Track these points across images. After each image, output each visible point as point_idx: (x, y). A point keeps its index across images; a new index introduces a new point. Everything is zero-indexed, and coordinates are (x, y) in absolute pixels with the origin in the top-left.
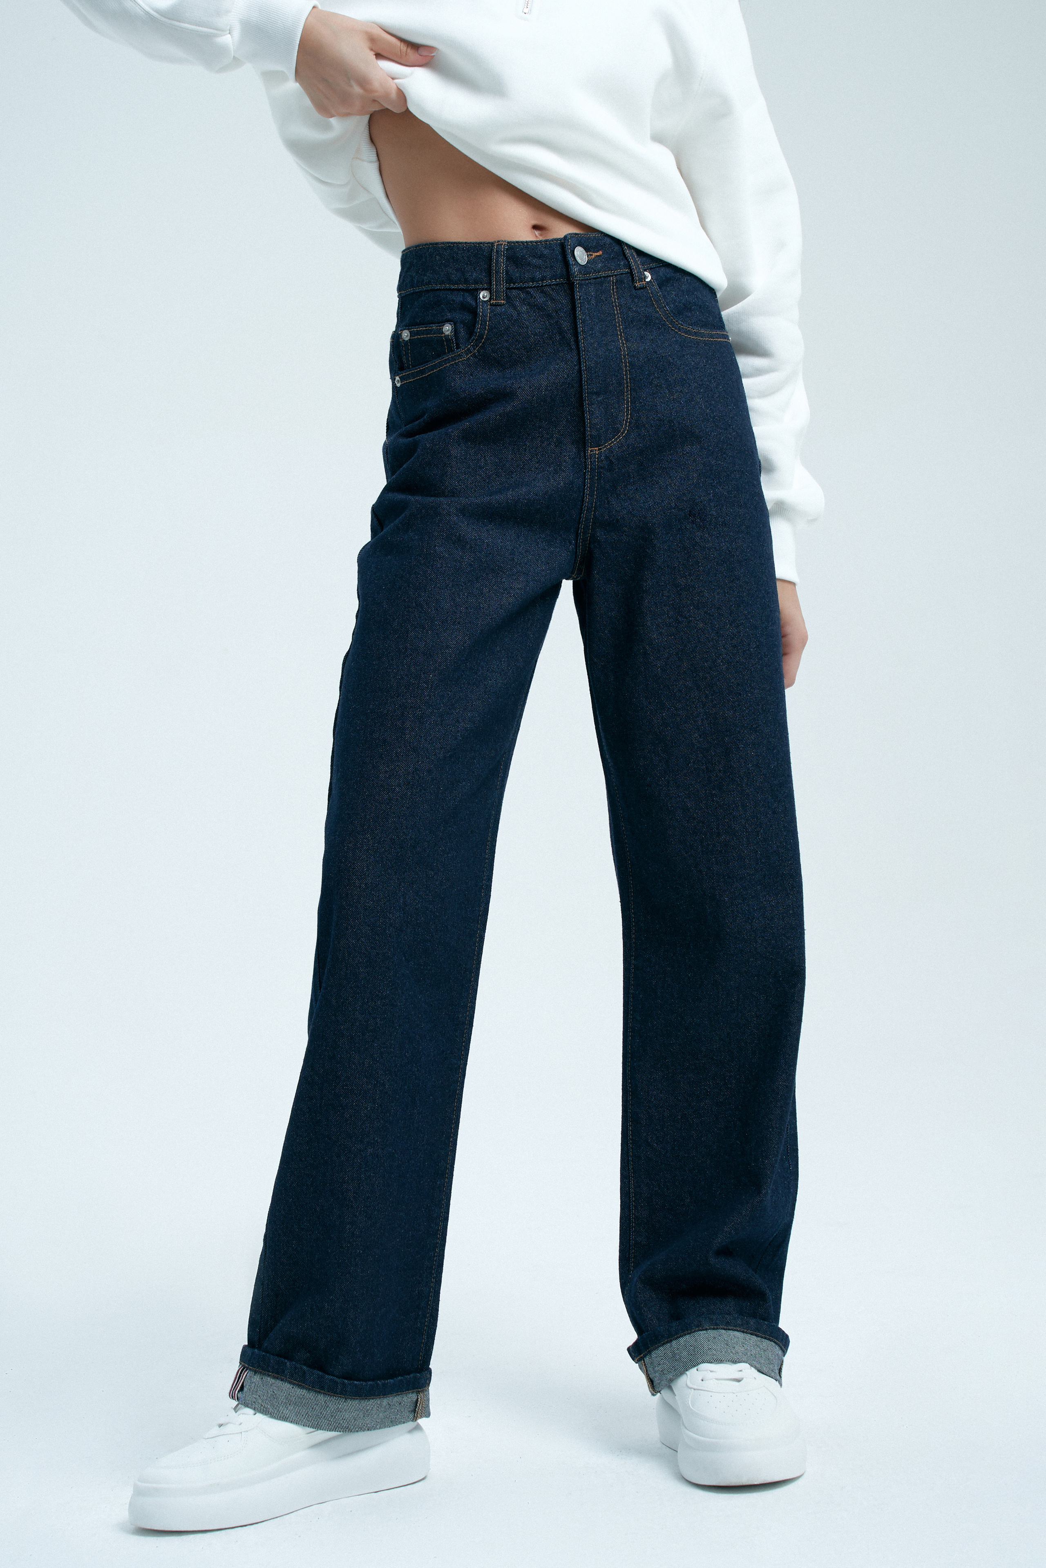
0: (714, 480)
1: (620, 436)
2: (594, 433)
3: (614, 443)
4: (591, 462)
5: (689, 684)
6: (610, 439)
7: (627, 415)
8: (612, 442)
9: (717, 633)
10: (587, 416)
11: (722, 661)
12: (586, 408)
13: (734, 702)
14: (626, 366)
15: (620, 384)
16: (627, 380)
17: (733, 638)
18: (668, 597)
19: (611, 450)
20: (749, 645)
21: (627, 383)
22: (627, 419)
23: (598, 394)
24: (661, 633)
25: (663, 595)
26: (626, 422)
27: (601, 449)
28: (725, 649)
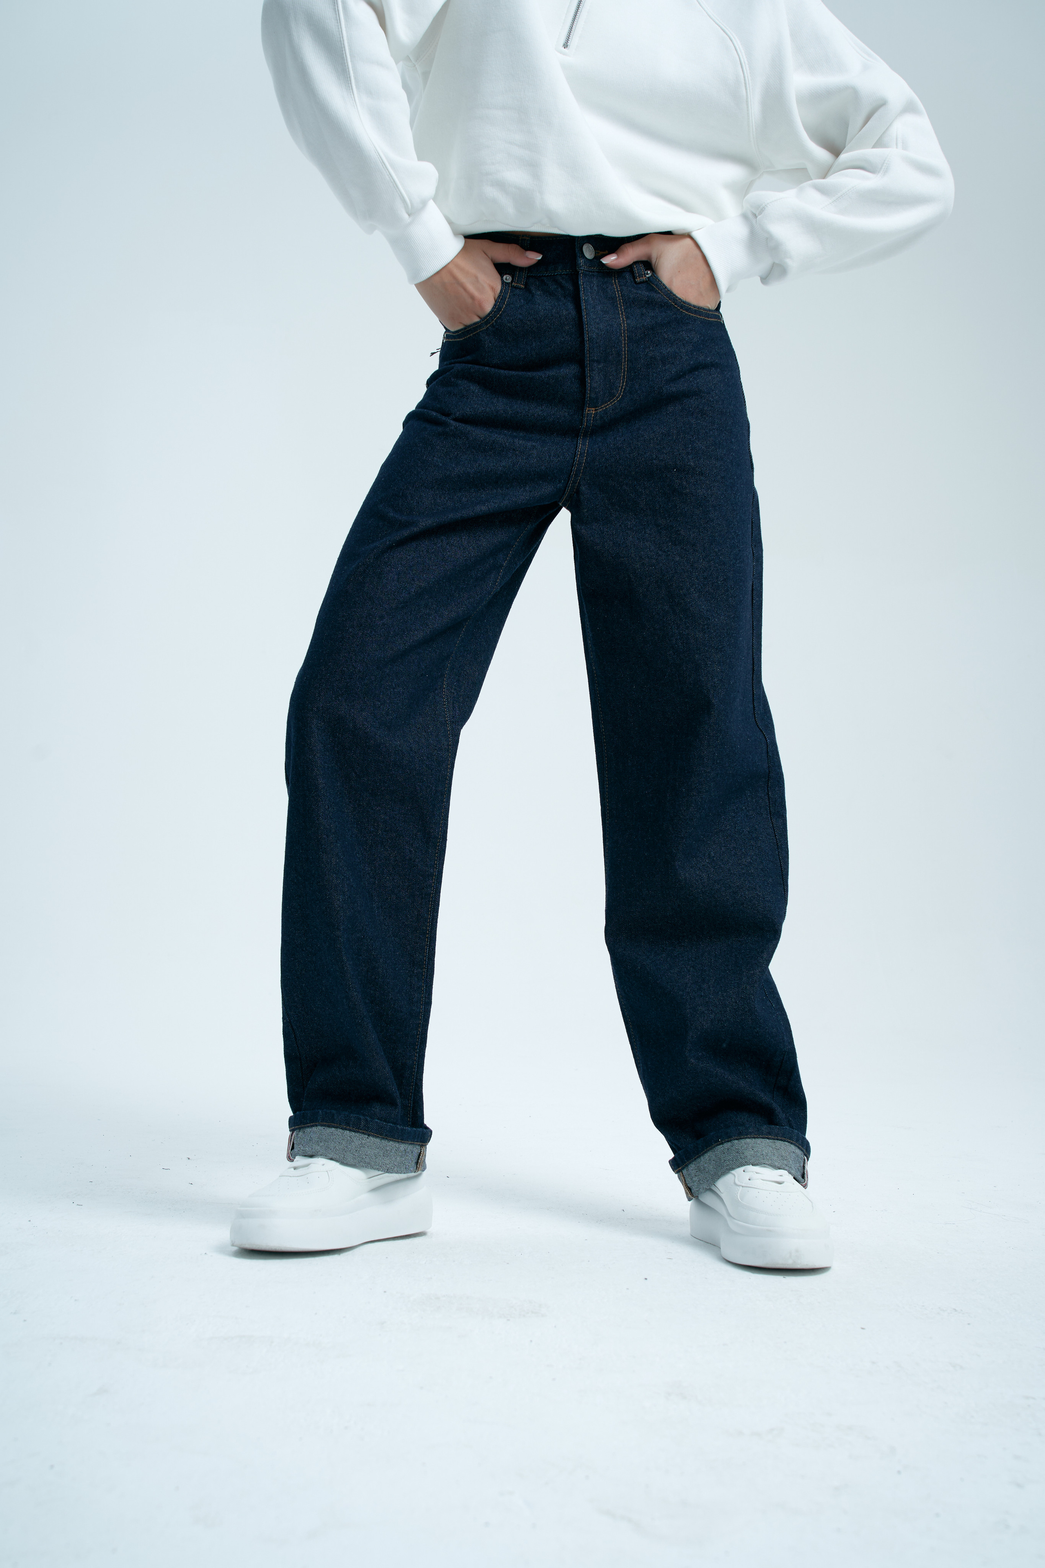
0: (693, 436)
1: (615, 400)
2: (593, 396)
3: (609, 405)
4: (587, 420)
6: (606, 402)
7: (623, 382)
8: (608, 405)
9: (692, 566)
10: (588, 380)
11: (695, 590)
12: (588, 373)
13: (704, 625)
14: (625, 340)
15: (619, 354)
16: (625, 351)
17: (705, 571)
18: (650, 534)
19: (605, 412)
20: (717, 578)
21: (625, 354)
22: (623, 385)
23: (598, 362)
24: (643, 564)
25: (645, 533)
26: (622, 388)
27: (597, 410)
28: (698, 580)
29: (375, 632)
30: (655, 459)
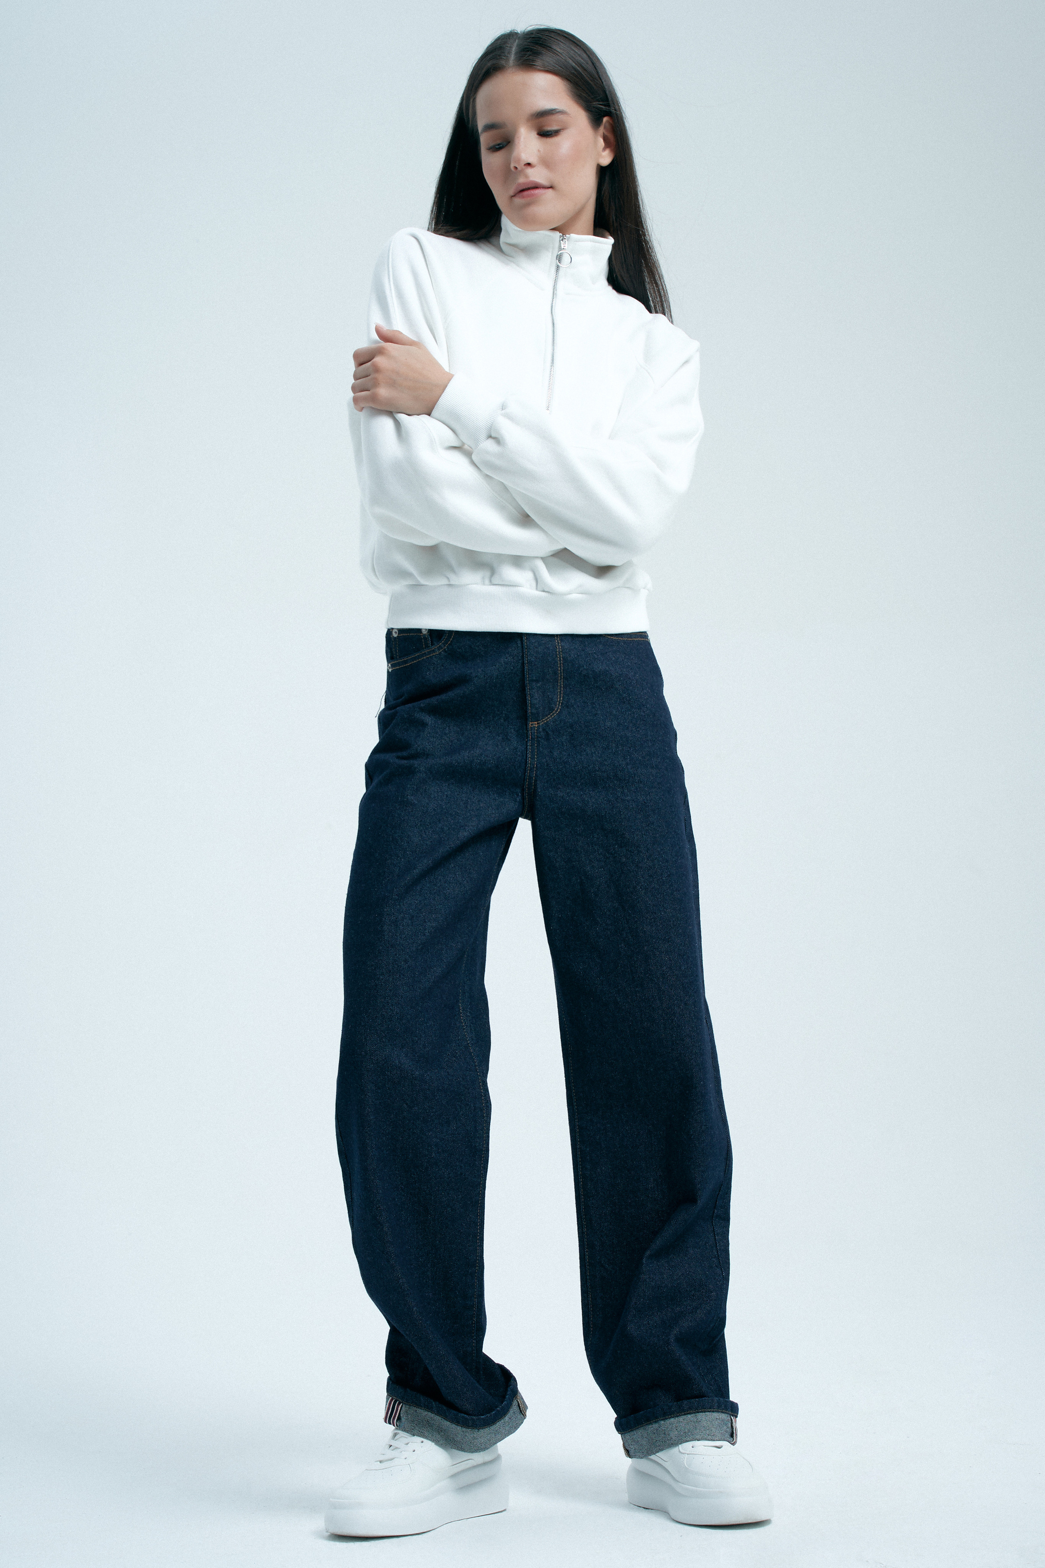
0: (630, 748)
1: (554, 714)
2: (534, 711)
3: (549, 718)
4: (531, 733)
5: (616, 905)
6: (547, 716)
7: (560, 697)
8: (548, 718)
9: (637, 866)
10: (528, 698)
11: (641, 888)
12: (528, 692)
13: (651, 920)
15: (555, 673)
16: (560, 670)
17: (649, 870)
18: (598, 838)
19: (547, 724)
20: (662, 874)
21: (561, 673)
22: (560, 700)
23: (537, 681)
25: (593, 837)
26: (559, 703)
27: (539, 723)
29: (403, 975)
30: (598, 771)
